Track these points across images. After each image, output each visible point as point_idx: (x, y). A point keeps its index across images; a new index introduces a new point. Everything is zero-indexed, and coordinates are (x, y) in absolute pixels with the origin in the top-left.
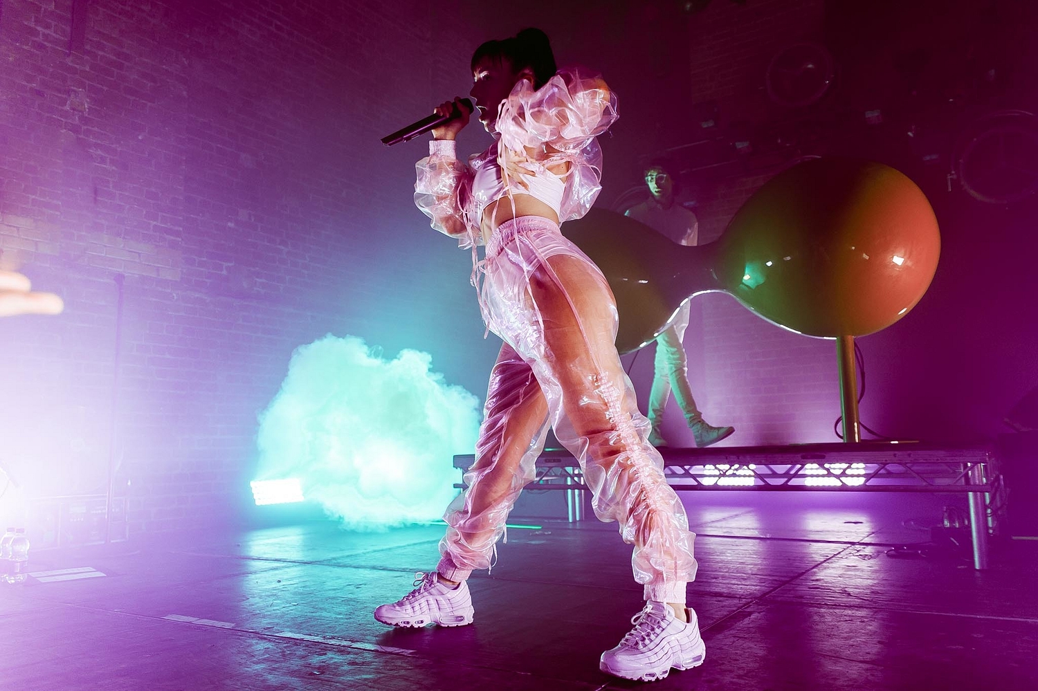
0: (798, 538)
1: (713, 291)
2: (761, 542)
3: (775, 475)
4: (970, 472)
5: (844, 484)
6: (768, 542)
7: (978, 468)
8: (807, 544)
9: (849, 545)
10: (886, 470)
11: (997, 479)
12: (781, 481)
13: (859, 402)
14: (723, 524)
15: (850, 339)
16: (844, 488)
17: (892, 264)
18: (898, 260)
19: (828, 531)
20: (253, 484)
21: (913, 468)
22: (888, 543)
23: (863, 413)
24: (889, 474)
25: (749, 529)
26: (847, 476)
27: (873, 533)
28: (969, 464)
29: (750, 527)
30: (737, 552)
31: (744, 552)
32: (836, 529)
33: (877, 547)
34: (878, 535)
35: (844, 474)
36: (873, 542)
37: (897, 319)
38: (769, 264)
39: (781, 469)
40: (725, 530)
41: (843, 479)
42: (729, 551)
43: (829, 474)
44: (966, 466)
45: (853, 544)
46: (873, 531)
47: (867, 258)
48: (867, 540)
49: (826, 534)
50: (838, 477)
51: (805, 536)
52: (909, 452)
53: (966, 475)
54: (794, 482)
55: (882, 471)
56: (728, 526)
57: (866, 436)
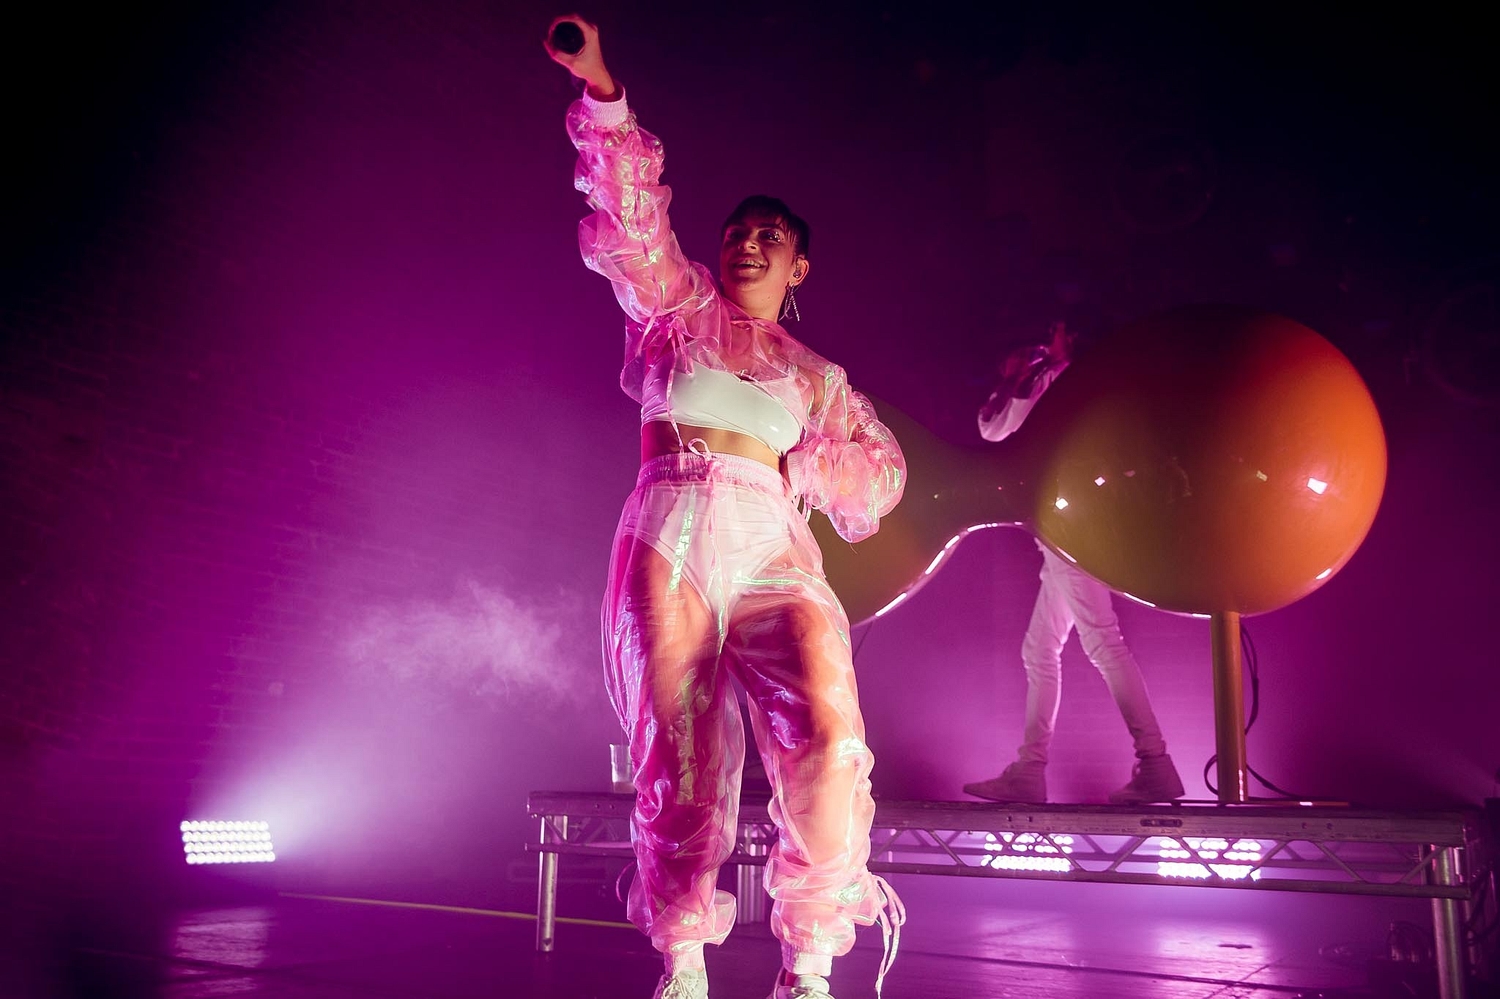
0: (1141, 971)
1: (1001, 525)
2: (1070, 974)
3: (1099, 855)
4: (1434, 861)
5: (1215, 875)
6: (1082, 975)
7: (1448, 855)
8: (1149, 981)
9: (1223, 986)
10: (1290, 851)
11: (1485, 877)
12: (1101, 866)
13: (1246, 731)
14: (1009, 940)
15: (1234, 617)
16: (1214, 882)
17: (1306, 490)
18: (1317, 486)
19: (1190, 960)
20: (185, 826)
21: (1338, 854)
22: (1290, 985)
23: (1253, 750)
24: (1297, 861)
25: (1052, 950)
26: (1228, 862)
27: (1267, 966)
28: (1433, 847)
29: (1054, 946)
30: (1022, 990)
31: (1034, 990)
32: (1204, 956)
33: (1271, 992)
34: (1277, 970)
35: (1221, 859)
36: (1266, 983)
37: (1313, 587)
38: (1100, 481)
39: (1113, 843)
40: (1008, 951)
41: (1217, 868)
42: (1009, 989)
43: (1195, 858)
44: (1427, 850)
45: (1230, 984)
46: (1268, 962)
47: (1264, 477)
48: (1255, 979)
49: (1186, 965)
50: (1206, 863)
51: (1146, 967)
52: (1329, 821)
53: (1429, 867)
54: (1127, 867)
55: (1282, 855)
56: (1016, 942)
57: (1256, 790)
